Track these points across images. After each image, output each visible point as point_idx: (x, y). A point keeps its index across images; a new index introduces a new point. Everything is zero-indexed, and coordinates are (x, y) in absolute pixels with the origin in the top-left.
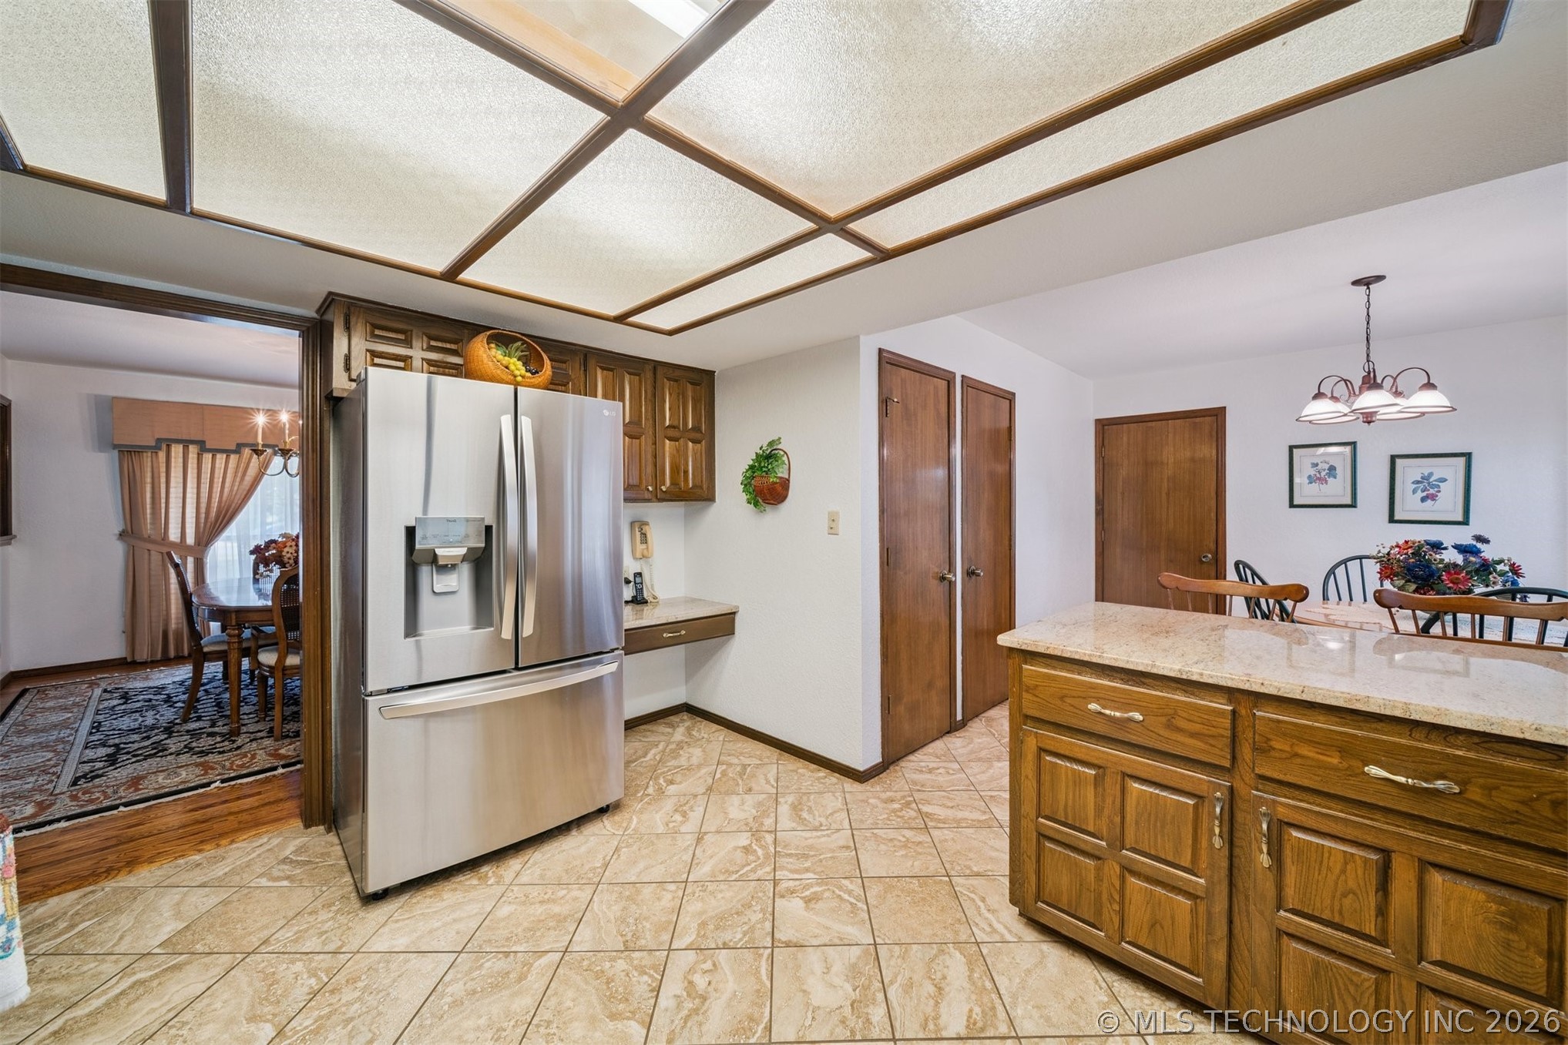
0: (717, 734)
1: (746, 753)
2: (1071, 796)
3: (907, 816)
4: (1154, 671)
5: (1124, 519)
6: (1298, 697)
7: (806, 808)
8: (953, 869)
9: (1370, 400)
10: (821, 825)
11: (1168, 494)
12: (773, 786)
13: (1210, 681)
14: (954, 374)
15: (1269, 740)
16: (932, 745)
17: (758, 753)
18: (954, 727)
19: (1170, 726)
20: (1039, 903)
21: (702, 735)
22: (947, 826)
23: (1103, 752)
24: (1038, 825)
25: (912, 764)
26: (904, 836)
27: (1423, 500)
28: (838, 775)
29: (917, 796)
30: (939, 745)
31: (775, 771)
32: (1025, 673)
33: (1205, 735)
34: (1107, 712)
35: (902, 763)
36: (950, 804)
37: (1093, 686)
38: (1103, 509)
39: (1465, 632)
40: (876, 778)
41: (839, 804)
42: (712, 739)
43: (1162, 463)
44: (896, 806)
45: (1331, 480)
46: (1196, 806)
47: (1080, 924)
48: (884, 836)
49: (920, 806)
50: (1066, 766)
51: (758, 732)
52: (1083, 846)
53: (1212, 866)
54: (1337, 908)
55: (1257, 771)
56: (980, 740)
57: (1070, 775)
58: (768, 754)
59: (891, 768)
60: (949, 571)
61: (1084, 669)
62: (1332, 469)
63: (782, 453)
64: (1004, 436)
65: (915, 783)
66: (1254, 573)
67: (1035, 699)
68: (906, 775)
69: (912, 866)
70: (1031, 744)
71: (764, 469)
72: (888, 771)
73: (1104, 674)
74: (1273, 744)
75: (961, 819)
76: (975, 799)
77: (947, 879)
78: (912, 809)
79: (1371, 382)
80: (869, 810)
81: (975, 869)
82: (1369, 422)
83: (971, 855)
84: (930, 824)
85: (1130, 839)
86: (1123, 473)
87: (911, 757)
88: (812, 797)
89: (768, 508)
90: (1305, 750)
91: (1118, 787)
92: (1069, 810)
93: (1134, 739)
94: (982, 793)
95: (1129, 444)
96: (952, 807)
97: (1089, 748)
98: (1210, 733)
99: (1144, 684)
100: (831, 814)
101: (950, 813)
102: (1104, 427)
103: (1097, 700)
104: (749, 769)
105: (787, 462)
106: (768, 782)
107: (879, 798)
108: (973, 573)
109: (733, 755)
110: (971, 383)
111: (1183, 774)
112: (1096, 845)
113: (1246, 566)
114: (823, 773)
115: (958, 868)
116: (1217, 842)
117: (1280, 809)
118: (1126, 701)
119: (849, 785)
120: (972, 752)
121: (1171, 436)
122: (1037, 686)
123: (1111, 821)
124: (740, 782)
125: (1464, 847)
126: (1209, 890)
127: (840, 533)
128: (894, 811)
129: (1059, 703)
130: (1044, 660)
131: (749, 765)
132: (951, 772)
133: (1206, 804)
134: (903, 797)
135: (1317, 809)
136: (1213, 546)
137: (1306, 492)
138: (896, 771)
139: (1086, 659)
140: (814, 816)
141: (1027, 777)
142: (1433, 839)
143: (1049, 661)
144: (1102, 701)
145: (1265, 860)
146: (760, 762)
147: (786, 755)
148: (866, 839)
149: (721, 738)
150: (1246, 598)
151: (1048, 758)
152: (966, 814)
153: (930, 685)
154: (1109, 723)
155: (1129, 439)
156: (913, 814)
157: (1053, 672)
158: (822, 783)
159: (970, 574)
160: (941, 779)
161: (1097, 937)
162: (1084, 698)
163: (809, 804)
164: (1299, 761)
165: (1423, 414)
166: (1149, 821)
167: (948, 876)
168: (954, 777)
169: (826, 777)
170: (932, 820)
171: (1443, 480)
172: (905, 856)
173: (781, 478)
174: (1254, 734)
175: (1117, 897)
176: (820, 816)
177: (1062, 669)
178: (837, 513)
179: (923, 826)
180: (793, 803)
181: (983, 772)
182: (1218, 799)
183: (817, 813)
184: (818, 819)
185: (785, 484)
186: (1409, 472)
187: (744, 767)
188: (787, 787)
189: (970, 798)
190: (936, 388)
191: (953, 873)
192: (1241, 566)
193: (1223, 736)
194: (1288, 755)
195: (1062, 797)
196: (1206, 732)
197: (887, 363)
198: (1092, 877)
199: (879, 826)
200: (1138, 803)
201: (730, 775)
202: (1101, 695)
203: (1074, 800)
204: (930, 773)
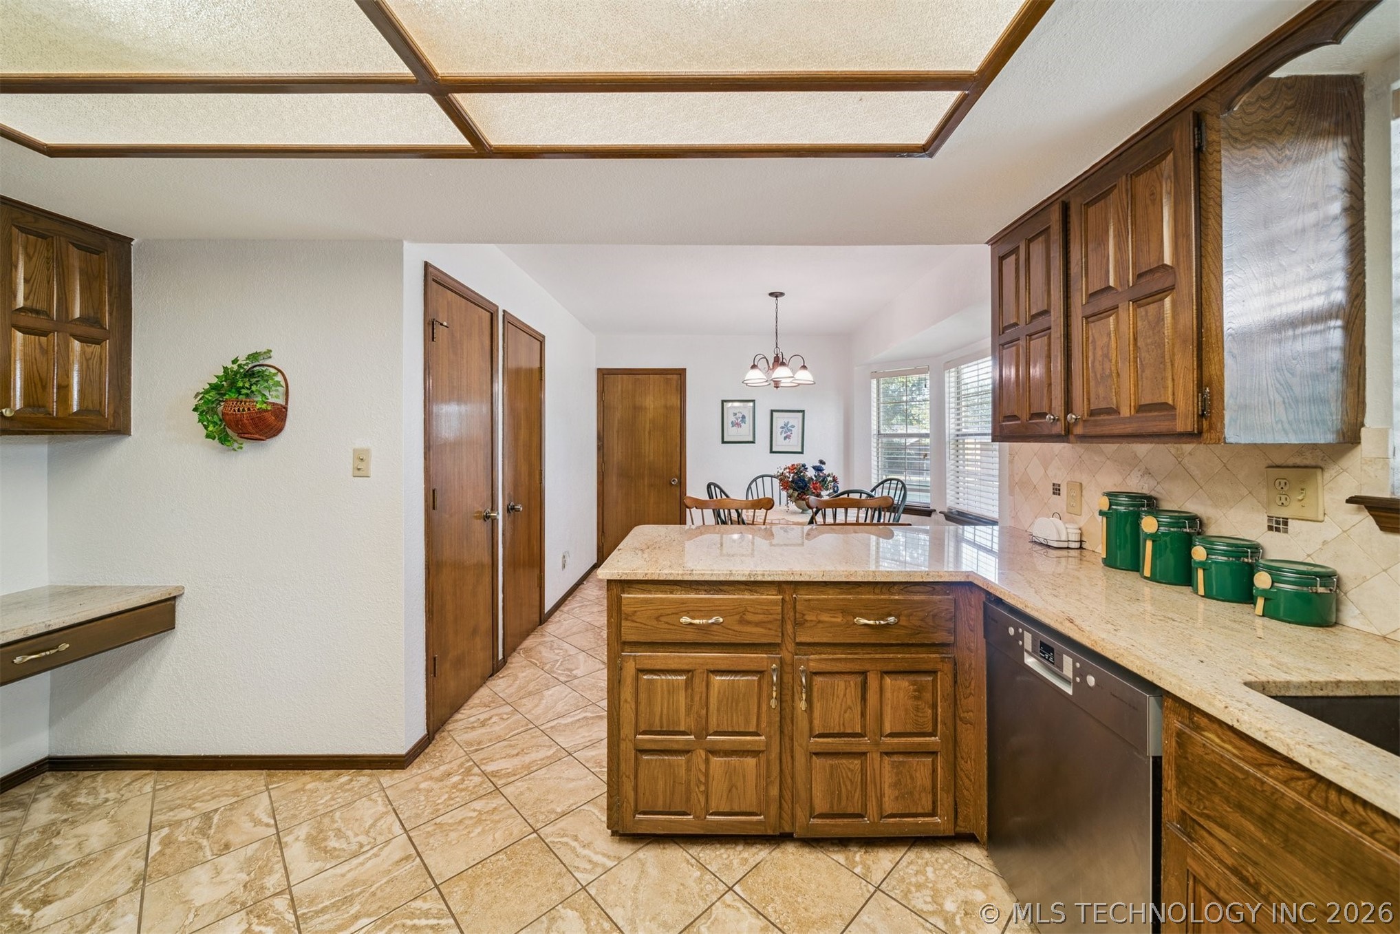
0: (137, 785)
1: (204, 794)
2: (666, 705)
3: (472, 784)
4: (732, 579)
5: (617, 453)
6: (821, 580)
7: (331, 834)
8: (537, 821)
9: (781, 372)
10: (361, 846)
11: (649, 433)
12: (267, 825)
13: (769, 579)
14: (497, 307)
15: (804, 615)
16: (477, 695)
17: (228, 787)
18: (496, 668)
19: (743, 621)
20: (637, 816)
21: (103, 796)
22: (518, 777)
23: (693, 657)
24: (635, 742)
25: (461, 723)
26: (474, 810)
27: (785, 438)
28: (369, 771)
29: (476, 757)
30: (484, 693)
31: (267, 801)
32: (624, 602)
33: (764, 622)
34: (697, 622)
35: (449, 727)
36: (515, 752)
37: (683, 602)
38: (603, 445)
39: (830, 520)
40: (421, 756)
41: (381, 807)
42: (127, 795)
43: (646, 408)
44: (456, 779)
45: (743, 425)
46: (759, 681)
47: (673, 817)
48: (450, 821)
49: (483, 768)
50: (662, 680)
51: (223, 757)
52: (675, 747)
53: (770, 724)
54: (841, 723)
55: (797, 640)
56: (524, 674)
57: (665, 686)
58: (248, 781)
59: (437, 737)
60: (492, 510)
61: (675, 587)
62: (744, 417)
63: (273, 371)
64: (537, 375)
65: (469, 744)
66: (722, 491)
67: (635, 624)
68: (458, 739)
69: (494, 840)
70: (630, 668)
71: (244, 391)
72: (434, 742)
73: (691, 589)
74: (807, 617)
75: (530, 764)
76: (538, 736)
77: (535, 835)
78: (475, 775)
79: (778, 362)
80: (422, 798)
81: (559, 810)
82: (777, 387)
83: (551, 797)
84: (499, 783)
85: (713, 725)
86: (618, 415)
87: (458, 716)
88: (338, 814)
89: (247, 445)
90: (825, 617)
91: (704, 683)
92: (664, 717)
93: (716, 639)
94: (541, 728)
95: (622, 391)
96: (517, 755)
97: (680, 657)
98: (768, 620)
99: (722, 590)
100: (373, 825)
101: (516, 762)
102: (604, 375)
103: (687, 613)
104: (216, 819)
105: (283, 383)
106: (257, 822)
107: (431, 778)
108: (513, 508)
109: (181, 806)
110: (511, 320)
111: (751, 658)
112: (687, 741)
113: (716, 486)
114: (345, 777)
115: (542, 817)
116: (773, 703)
117: (811, 664)
118: (711, 608)
119: (387, 778)
120: (520, 688)
121: (651, 387)
122: (635, 612)
123: (699, 716)
124: (205, 842)
125: (899, 656)
126: (768, 744)
127: (372, 475)
128: (455, 786)
129: (655, 623)
130: (640, 586)
131: (216, 810)
132: (505, 717)
133: (766, 676)
134: (461, 765)
135: (831, 657)
136: (678, 473)
137: (731, 433)
138: (443, 739)
139: (679, 578)
140: (347, 838)
141: (626, 701)
142: (886, 656)
143: (645, 586)
144: (691, 613)
145: (803, 705)
146: (235, 799)
147: (280, 773)
148: (429, 835)
149: (148, 789)
150: (713, 510)
151: (645, 677)
152: (534, 756)
153: (475, 631)
154: (697, 631)
155: (622, 387)
156: (477, 779)
157: (650, 596)
158: (348, 790)
159: (510, 510)
160: (497, 728)
161: (686, 822)
162: (677, 614)
163: (336, 826)
164: (820, 625)
165: (799, 384)
166: (727, 704)
167: (535, 831)
168: (509, 721)
169: (351, 780)
170: (500, 778)
171: (793, 427)
172: (483, 831)
173: (274, 404)
174: (795, 613)
175: (703, 779)
176: (356, 835)
177: (656, 592)
178: (367, 451)
179: (494, 788)
180: (309, 836)
181: (537, 706)
182: (774, 670)
183: (350, 833)
184: (353, 840)
185: (280, 413)
186: (780, 419)
187: (207, 817)
188: (294, 816)
189: (533, 737)
190: (480, 318)
191: (539, 825)
192: (712, 487)
193: (777, 620)
194: (814, 623)
195: (658, 709)
196: (766, 620)
197: (434, 280)
198: (683, 772)
199: (442, 812)
200: (719, 692)
201: (182, 839)
202: (691, 608)
203: (668, 708)
204: (483, 726)
